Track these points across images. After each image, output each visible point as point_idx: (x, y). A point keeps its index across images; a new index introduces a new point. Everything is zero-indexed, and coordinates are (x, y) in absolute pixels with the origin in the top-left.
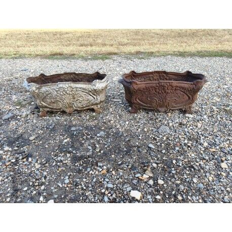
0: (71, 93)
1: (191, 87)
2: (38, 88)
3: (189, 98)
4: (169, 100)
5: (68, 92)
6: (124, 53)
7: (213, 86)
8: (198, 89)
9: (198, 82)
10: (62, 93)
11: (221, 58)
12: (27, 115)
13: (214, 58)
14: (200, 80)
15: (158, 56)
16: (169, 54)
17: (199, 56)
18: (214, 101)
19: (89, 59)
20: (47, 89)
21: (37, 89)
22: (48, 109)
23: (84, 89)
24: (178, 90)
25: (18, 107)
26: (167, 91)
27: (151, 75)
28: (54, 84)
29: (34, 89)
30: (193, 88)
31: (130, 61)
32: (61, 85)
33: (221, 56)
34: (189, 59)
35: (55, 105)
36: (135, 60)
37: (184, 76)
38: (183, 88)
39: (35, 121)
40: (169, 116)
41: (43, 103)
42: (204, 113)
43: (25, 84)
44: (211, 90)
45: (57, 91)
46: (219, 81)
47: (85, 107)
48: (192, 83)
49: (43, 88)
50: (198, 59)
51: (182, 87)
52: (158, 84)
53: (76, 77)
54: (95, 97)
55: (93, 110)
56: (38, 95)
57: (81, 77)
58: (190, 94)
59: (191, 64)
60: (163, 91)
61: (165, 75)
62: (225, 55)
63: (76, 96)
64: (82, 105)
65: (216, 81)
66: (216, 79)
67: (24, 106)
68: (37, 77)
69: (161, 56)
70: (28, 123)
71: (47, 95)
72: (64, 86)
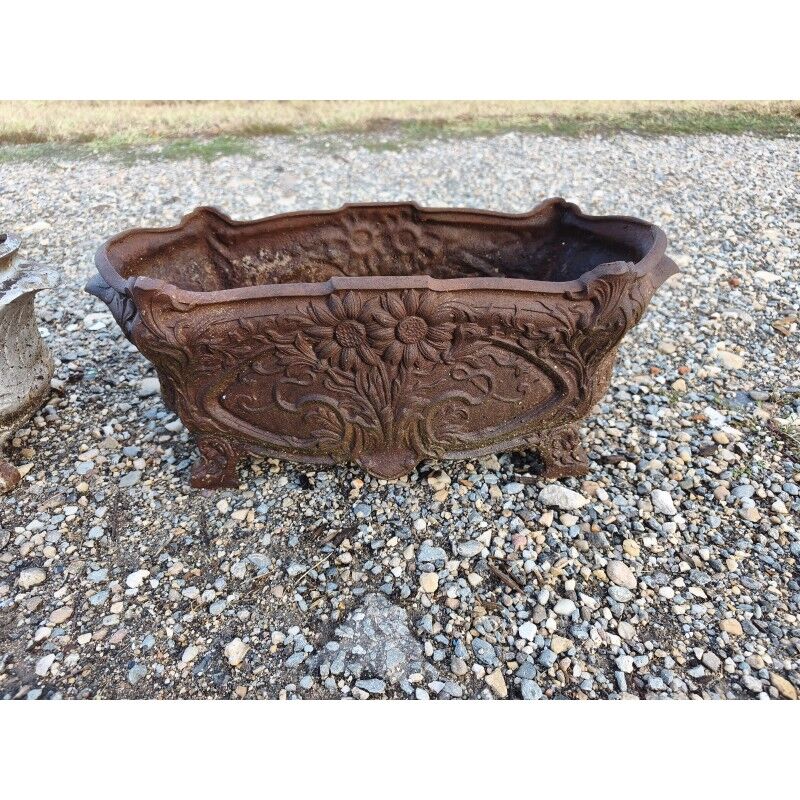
1: (568, 313)
3: (559, 385)
4: (424, 409)
6: (321, 125)
7: (705, 278)
8: (618, 330)
9: (612, 281)
11: (733, 140)
13: (704, 141)
14: (624, 267)
15: (461, 137)
16: (512, 128)
17: (641, 133)
18: (714, 370)
24: (471, 338)
26: (397, 346)
27: (332, 234)
30: (579, 325)
31: (329, 160)
33: (732, 130)
34: (594, 145)
36: (353, 155)
37: (536, 231)
38: (507, 325)
40: (441, 497)
42: (656, 465)
44: (696, 303)
46: (734, 246)
48: (571, 287)
50: (633, 147)
51: (500, 321)
52: (321, 307)
58: (564, 363)
59: (600, 168)
60: (369, 353)
61: (417, 230)
62: (748, 127)
65: (716, 249)
66: (715, 235)
69: (473, 136)
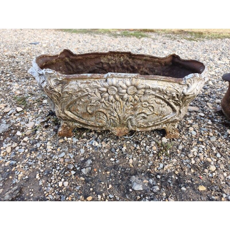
0: (131, 98)
2: (61, 82)
5: (126, 96)
10: (111, 98)
12: (35, 129)
19: (119, 35)
20: (82, 86)
21: (58, 85)
22: (77, 124)
23: (160, 91)
25: (19, 109)
28: (98, 75)
29: (53, 83)
32: (114, 81)
35: (93, 118)
39: (49, 148)
41: (69, 113)
43: (34, 69)
45: (102, 92)
47: (150, 127)
49: (74, 82)
53: (130, 61)
54: (177, 108)
55: (163, 132)
56: (60, 97)
57: (139, 62)
63: (139, 106)
64: (147, 123)
67: (30, 107)
68: (57, 56)
70: (36, 150)
71: (80, 98)
72: (121, 83)
